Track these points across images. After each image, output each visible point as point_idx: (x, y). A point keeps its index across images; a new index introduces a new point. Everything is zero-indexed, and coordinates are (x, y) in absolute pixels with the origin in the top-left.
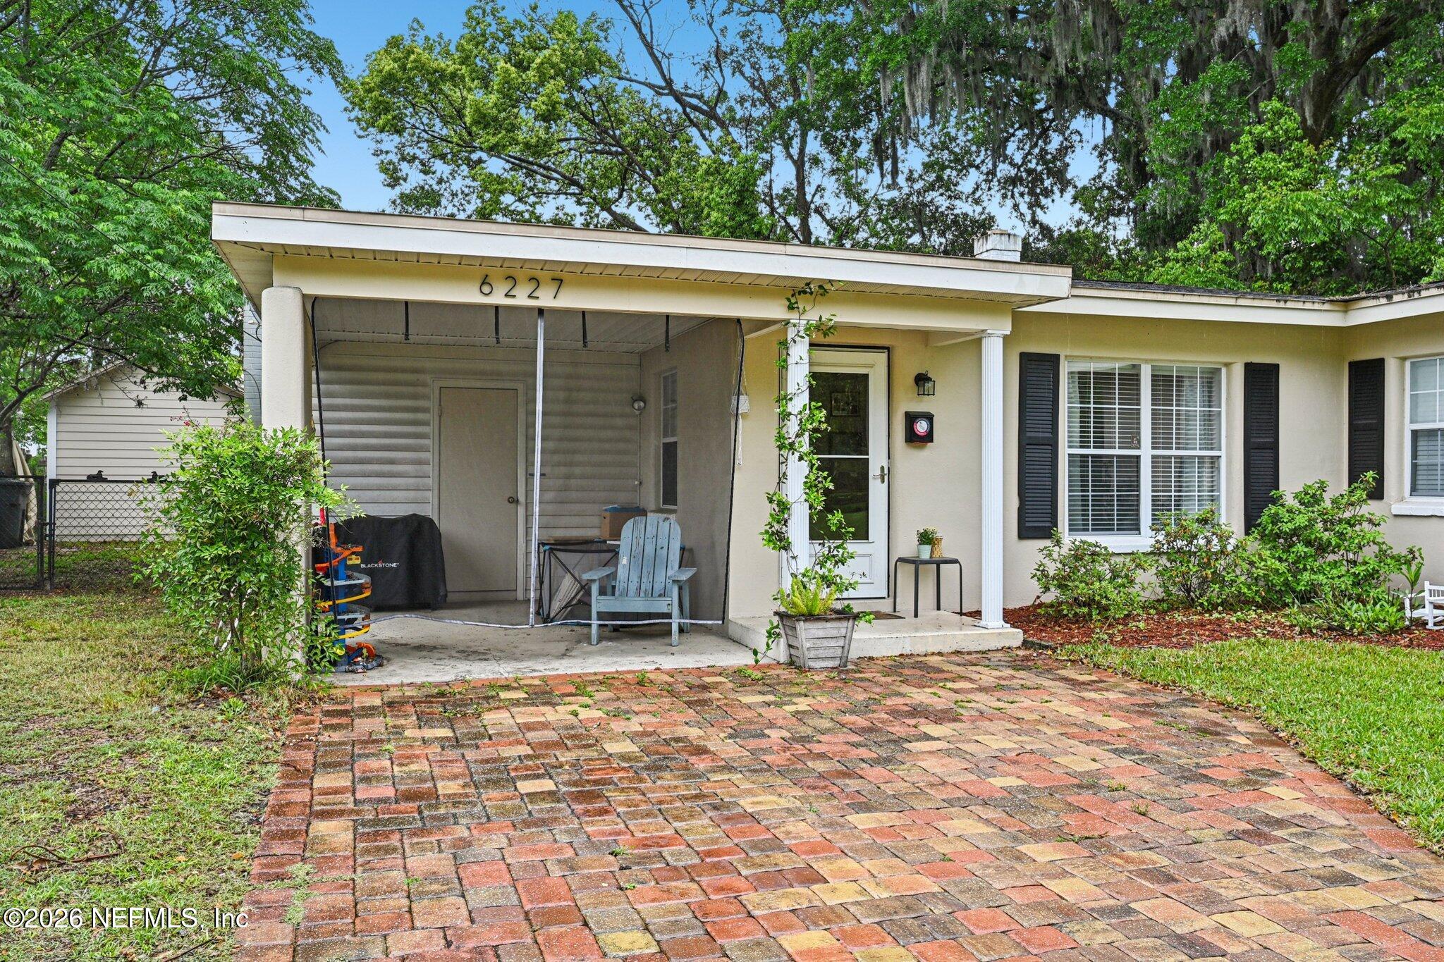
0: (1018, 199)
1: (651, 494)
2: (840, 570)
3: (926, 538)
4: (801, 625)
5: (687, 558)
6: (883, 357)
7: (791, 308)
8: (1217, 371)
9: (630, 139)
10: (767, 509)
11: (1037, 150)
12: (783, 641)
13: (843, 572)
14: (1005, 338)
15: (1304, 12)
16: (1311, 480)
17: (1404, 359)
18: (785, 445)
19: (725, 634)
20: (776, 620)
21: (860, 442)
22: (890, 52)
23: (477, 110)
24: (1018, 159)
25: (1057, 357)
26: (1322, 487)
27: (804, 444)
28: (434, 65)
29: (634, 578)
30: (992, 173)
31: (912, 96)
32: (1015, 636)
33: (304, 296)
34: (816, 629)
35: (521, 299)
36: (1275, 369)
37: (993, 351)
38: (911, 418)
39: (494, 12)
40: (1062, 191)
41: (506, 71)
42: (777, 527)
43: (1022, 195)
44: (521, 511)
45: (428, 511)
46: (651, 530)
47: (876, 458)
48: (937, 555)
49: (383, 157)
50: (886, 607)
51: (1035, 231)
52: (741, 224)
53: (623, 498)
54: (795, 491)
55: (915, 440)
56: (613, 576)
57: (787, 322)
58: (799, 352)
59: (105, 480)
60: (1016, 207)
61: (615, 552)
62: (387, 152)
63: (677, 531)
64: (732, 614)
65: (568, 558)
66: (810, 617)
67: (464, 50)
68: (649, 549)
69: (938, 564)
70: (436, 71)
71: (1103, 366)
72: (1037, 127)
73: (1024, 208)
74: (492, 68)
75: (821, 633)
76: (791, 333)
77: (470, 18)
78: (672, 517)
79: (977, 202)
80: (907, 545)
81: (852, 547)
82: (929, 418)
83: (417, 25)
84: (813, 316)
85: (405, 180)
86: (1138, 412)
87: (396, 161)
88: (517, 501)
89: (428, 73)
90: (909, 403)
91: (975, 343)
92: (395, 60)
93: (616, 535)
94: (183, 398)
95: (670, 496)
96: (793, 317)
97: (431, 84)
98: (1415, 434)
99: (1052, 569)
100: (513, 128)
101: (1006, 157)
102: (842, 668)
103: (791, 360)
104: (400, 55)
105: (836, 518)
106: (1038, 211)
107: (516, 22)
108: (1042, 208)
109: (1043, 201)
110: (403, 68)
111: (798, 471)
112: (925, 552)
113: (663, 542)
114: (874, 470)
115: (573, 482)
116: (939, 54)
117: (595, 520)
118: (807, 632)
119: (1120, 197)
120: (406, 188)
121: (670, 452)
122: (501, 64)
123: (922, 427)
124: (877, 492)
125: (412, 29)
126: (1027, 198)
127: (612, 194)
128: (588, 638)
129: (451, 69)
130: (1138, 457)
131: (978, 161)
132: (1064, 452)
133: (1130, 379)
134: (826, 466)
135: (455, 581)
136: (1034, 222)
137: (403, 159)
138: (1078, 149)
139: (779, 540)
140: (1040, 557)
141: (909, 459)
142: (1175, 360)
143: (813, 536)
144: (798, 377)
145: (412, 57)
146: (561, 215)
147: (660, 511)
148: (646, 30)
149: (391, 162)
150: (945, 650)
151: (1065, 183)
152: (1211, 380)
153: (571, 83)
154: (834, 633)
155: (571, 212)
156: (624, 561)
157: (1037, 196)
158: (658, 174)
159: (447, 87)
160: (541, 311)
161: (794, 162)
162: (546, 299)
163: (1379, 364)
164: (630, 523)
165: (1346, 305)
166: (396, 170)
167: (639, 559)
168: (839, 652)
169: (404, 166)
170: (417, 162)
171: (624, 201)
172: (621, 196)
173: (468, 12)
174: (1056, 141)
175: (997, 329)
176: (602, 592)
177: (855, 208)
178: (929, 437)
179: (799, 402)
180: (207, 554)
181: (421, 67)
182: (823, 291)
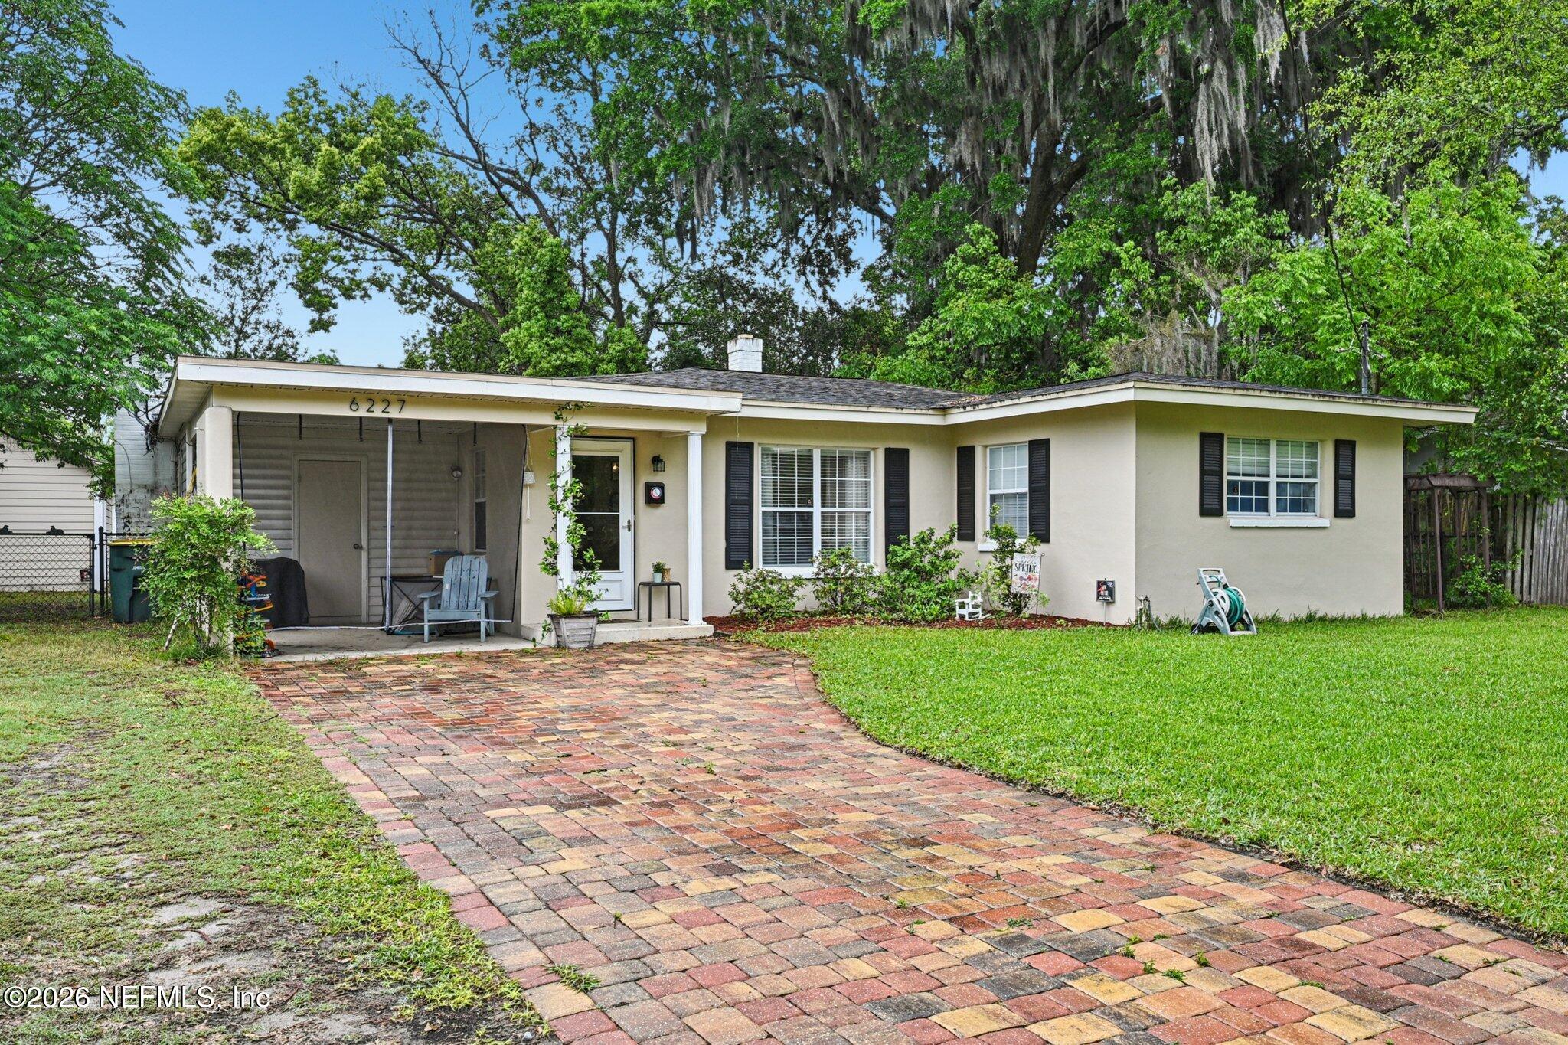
0: (810, 278)
1: (466, 542)
2: (592, 588)
3: (659, 568)
4: (563, 621)
5: (491, 583)
6: (627, 446)
7: (558, 418)
8: (868, 453)
9: (447, 211)
10: (544, 548)
11: (823, 235)
12: (553, 634)
13: (594, 589)
14: (703, 436)
15: (1013, 148)
16: (925, 528)
17: (986, 447)
18: (555, 507)
19: (517, 634)
20: (549, 620)
21: (613, 503)
22: (680, 160)
23: (301, 186)
24: (808, 240)
25: (752, 444)
26: (932, 533)
27: (568, 506)
28: (255, 138)
29: (454, 599)
30: (786, 253)
31: (700, 198)
32: (709, 630)
33: (234, 412)
34: (573, 623)
35: (378, 413)
36: (906, 452)
37: (695, 445)
38: (649, 487)
39: (316, 95)
40: (847, 271)
41: (332, 153)
42: (551, 560)
43: (813, 273)
44: (364, 555)
45: (292, 555)
46: (466, 565)
47: (625, 514)
48: (666, 580)
49: (196, 216)
50: (633, 616)
51: (826, 307)
52: (551, 300)
53: (445, 544)
54: (562, 537)
55: (651, 502)
56: (439, 597)
57: (555, 427)
58: (564, 446)
59: (10, 533)
60: (807, 284)
61: (440, 582)
62: (200, 212)
63: (485, 567)
64: (524, 622)
65: (407, 587)
66: (569, 615)
67: (286, 130)
68: (465, 578)
69: (669, 584)
70: (255, 143)
71: (786, 450)
72: (824, 213)
73: (814, 285)
74: (315, 147)
75: (576, 626)
76: (558, 434)
77: (294, 99)
78: (482, 558)
79: (777, 276)
80: (647, 574)
81: (605, 575)
82: (661, 486)
83: (233, 97)
84: (572, 423)
85: (218, 238)
86: (811, 482)
87: (208, 218)
88: (361, 548)
89: (248, 145)
90: (647, 477)
91: (684, 437)
92: (213, 131)
93: (441, 571)
94: (61, 466)
95: (481, 542)
96: (559, 424)
97: (250, 156)
98: (993, 498)
99: (742, 587)
100: (335, 203)
101: (798, 239)
102: (591, 647)
103: (559, 451)
104: (219, 127)
105: (589, 554)
106: (828, 288)
107: (338, 107)
108: (831, 285)
109: (833, 280)
110: (222, 139)
111: (564, 523)
112: (658, 578)
113: (475, 573)
114: (623, 523)
115: (414, 533)
116: (727, 155)
117: (423, 562)
118: (566, 625)
119: (902, 276)
120: (218, 245)
121: (480, 509)
122: (325, 147)
123: (656, 493)
124: (625, 538)
125: (228, 100)
126: (817, 276)
127: (429, 261)
128: (422, 641)
129: (271, 143)
130: (811, 513)
131: (775, 240)
132: (758, 509)
133: (806, 460)
134: (580, 520)
135: (314, 608)
136: (825, 297)
137: (216, 217)
138: (859, 236)
139: (552, 569)
140: (735, 580)
141: (648, 515)
142: (837, 446)
143: (576, 567)
144: (564, 462)
145: (233, 130)
146: (378, 275)
147: (472, 553)
148: (462, 110)
149: (204, 220)
150: (662, 638)
151: (849, 265)
152: (864, 457)
153: (391, 163)
154: (585, 626)
155: (389, 273)
156: (447, 587)
157: (827, 276)
158: (475, 245)
159: (267, 159)
160: (390, 420)
161: (606, 235)
162: (394, 413)
163: (972, 449)
164: (450, 562)
165: (944, 410)
166: (209, 229)
167: (458, 586)
168: (588, 638)
169: (218, 226)
170: (230, 222)
171: (442, 264)
172: (438, 260)
173: (292, 93)
174: (840, 228)
175: (696, 433)
176: (431, 608)
177: (667, 276)
178: (661, 500)
179: (565, 477)
180: (188, 575)
181: (240, 139)
182: (578, 407)
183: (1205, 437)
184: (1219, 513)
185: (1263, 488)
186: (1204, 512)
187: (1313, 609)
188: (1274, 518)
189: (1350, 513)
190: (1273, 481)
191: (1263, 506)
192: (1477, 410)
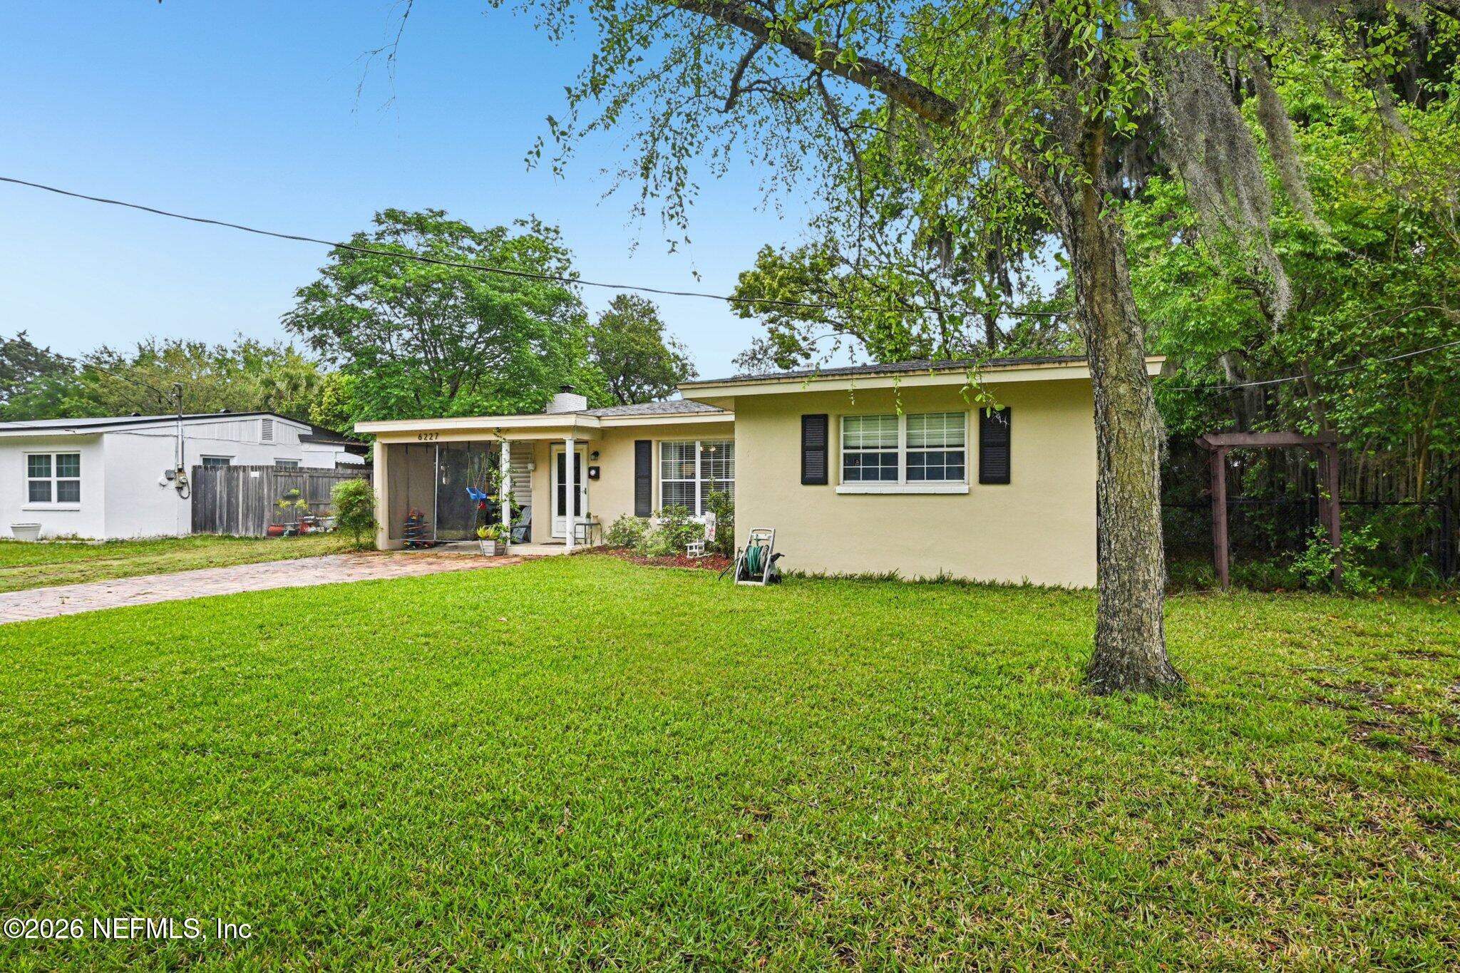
25: (651, 441)
38: (590, 469)
55: (592, 477)
82: (597, 469)
86: (694, 463)
96: (499, 439)
123: (593, 473)
132: (657, 481)
178: (597, 476)
182: (508, 430)
183: (806, 420)
184: (823, 481)
185: (892, 459)
186: (806, 481)
187: (945, 572)
188: (902, 485)
189: (1005, 479)
190: (902, 453)
191: (891, 475)
192: (1164, 359)
